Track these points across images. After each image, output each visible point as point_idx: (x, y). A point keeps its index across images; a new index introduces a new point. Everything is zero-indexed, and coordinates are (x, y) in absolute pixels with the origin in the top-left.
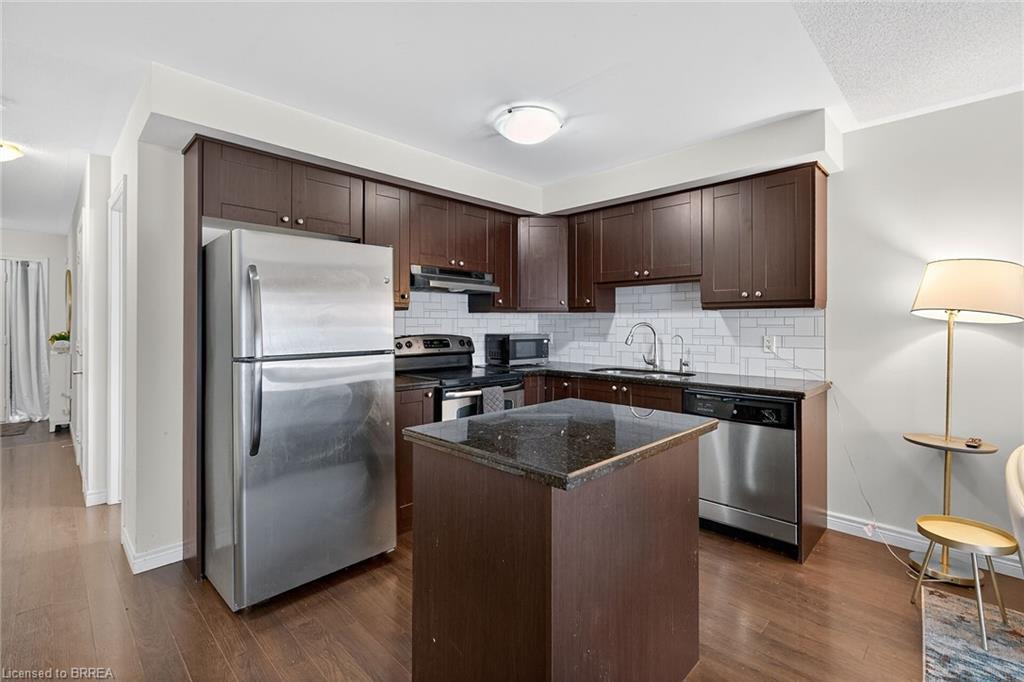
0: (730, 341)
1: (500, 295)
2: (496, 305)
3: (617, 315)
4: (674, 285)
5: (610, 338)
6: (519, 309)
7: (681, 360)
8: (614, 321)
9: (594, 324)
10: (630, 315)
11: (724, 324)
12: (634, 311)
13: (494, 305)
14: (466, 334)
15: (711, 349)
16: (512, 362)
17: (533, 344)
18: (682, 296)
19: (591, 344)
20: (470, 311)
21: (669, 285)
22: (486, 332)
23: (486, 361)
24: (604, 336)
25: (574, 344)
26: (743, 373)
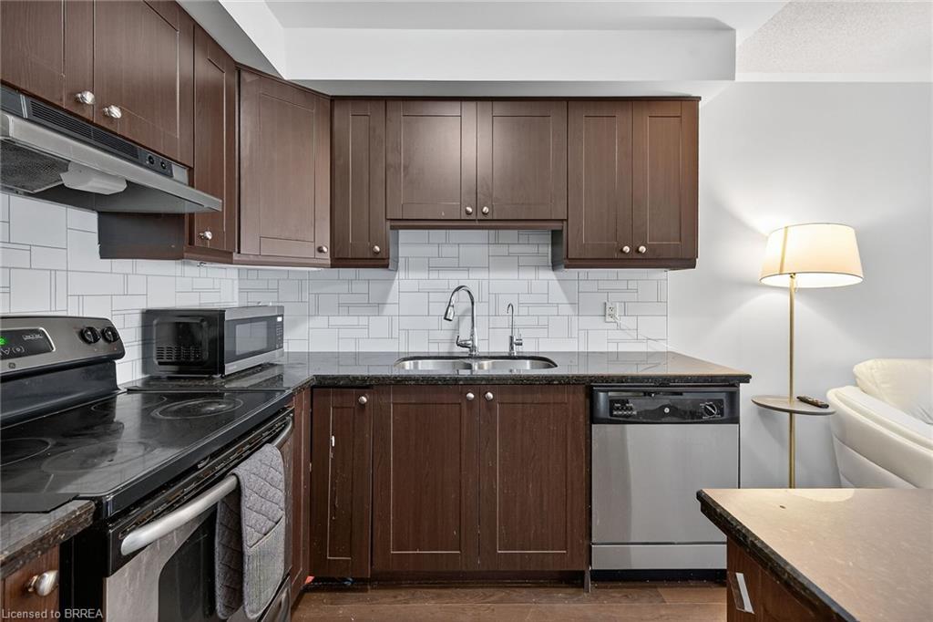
0: (566, 309)
1: (212, 218)
2: (197, 242)
3: (401, 274)
4: (492, 232)
5: (388, 309)
6: (235, 257)
7: (512, 338)
8: (396, 282)
9: (360, 287)
10: (424, 275)
11: (560, 290)
12: (430, 269)
13: (191, 242)
14: (93, 310)
15: (543, 321)
16: (230, 368)
17: (263, 325)
18: (503, 250)
19: (353, 320)
20: (105, 254)
21: (485, 232)
22: (145, 307)
23: (145, 370)
24: (378, 306)
25: (320, 321)
26: (581, 350)
